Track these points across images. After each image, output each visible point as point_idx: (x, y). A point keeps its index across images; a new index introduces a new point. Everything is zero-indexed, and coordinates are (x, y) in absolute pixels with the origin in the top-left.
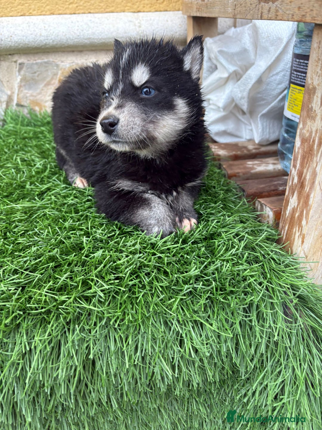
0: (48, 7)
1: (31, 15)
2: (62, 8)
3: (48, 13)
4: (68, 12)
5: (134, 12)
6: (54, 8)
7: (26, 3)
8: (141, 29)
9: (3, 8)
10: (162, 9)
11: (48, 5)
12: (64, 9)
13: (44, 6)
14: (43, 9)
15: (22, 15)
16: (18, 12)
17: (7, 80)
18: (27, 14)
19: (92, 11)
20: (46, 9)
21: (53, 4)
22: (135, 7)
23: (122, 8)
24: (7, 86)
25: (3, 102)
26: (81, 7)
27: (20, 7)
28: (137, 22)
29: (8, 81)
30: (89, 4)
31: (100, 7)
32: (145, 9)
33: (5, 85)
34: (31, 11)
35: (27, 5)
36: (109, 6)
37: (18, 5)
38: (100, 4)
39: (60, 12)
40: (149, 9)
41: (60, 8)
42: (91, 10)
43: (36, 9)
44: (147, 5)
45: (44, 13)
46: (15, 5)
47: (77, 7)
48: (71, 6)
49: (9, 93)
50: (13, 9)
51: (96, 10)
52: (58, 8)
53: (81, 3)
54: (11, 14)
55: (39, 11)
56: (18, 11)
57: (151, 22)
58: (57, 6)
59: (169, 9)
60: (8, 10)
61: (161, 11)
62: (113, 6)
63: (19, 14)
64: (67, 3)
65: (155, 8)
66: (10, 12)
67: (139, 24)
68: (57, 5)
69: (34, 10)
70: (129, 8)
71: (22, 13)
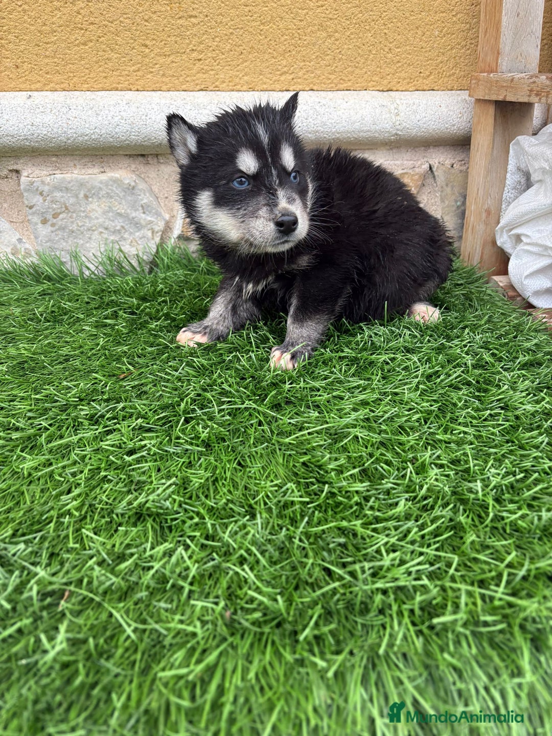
0: (245, 78)
1: (217, 89)
2: (268, 81)
3: (245, 88)
4: (278, 86)
5: (383, 91)
6: (255, 80)
7: (212, 70)
8: (398, 118)
9: (174, 76)
10: (425, 88)
11: (246, 74)
12: (271, 82)
13: (241, 76)
14: (237, 80)
15: (202, 90)
16: (197, 85)
17: (166, 195)
18: (211, 88)
19: (315, 88)
20: (241, 82)
21: (254, 73)
22: (385, 82)
23: (364, 84)
24: (165, 205)
25: (157, 232)
26: (299, 80)
27: (201, 75)
28: (392, 107)
29: (167, 198)
30: (313, 75)
31: (330, 81)
32: (398, 87)
33: (162, 204)
34: (217, 83)
35: (213, 72)
36: (344, 80)
37: (198, 73)
38: (330, 76)
39: (265, 86)
40: (407, 87)
41: (265, 80)
42: (314, 85)
43: (227, 81)
44: (405, 79)
45: (238, 87)
46: (194, 72)
47: (293, 79)
48: (282, 78)
49: (167, 217)
50: (188, 79)
51: (323, 85)
52: (262, 79)
53: (300, 74)
54: (184, 87)
55: (230, 84)
56: (197, 82)
57: (414, 107)
58: (261, 77)
59: (435, 88)
60: (181, 79)
61: (424, 90)
62: (349, 81)
63: (198, 88)
64: (278, 73)
65: (414, 86)
66: (182, 84)
67: (396, 111)
68: (261, 74)
69: (224, 82)
70: (375, 83)
71: (203, 86)
